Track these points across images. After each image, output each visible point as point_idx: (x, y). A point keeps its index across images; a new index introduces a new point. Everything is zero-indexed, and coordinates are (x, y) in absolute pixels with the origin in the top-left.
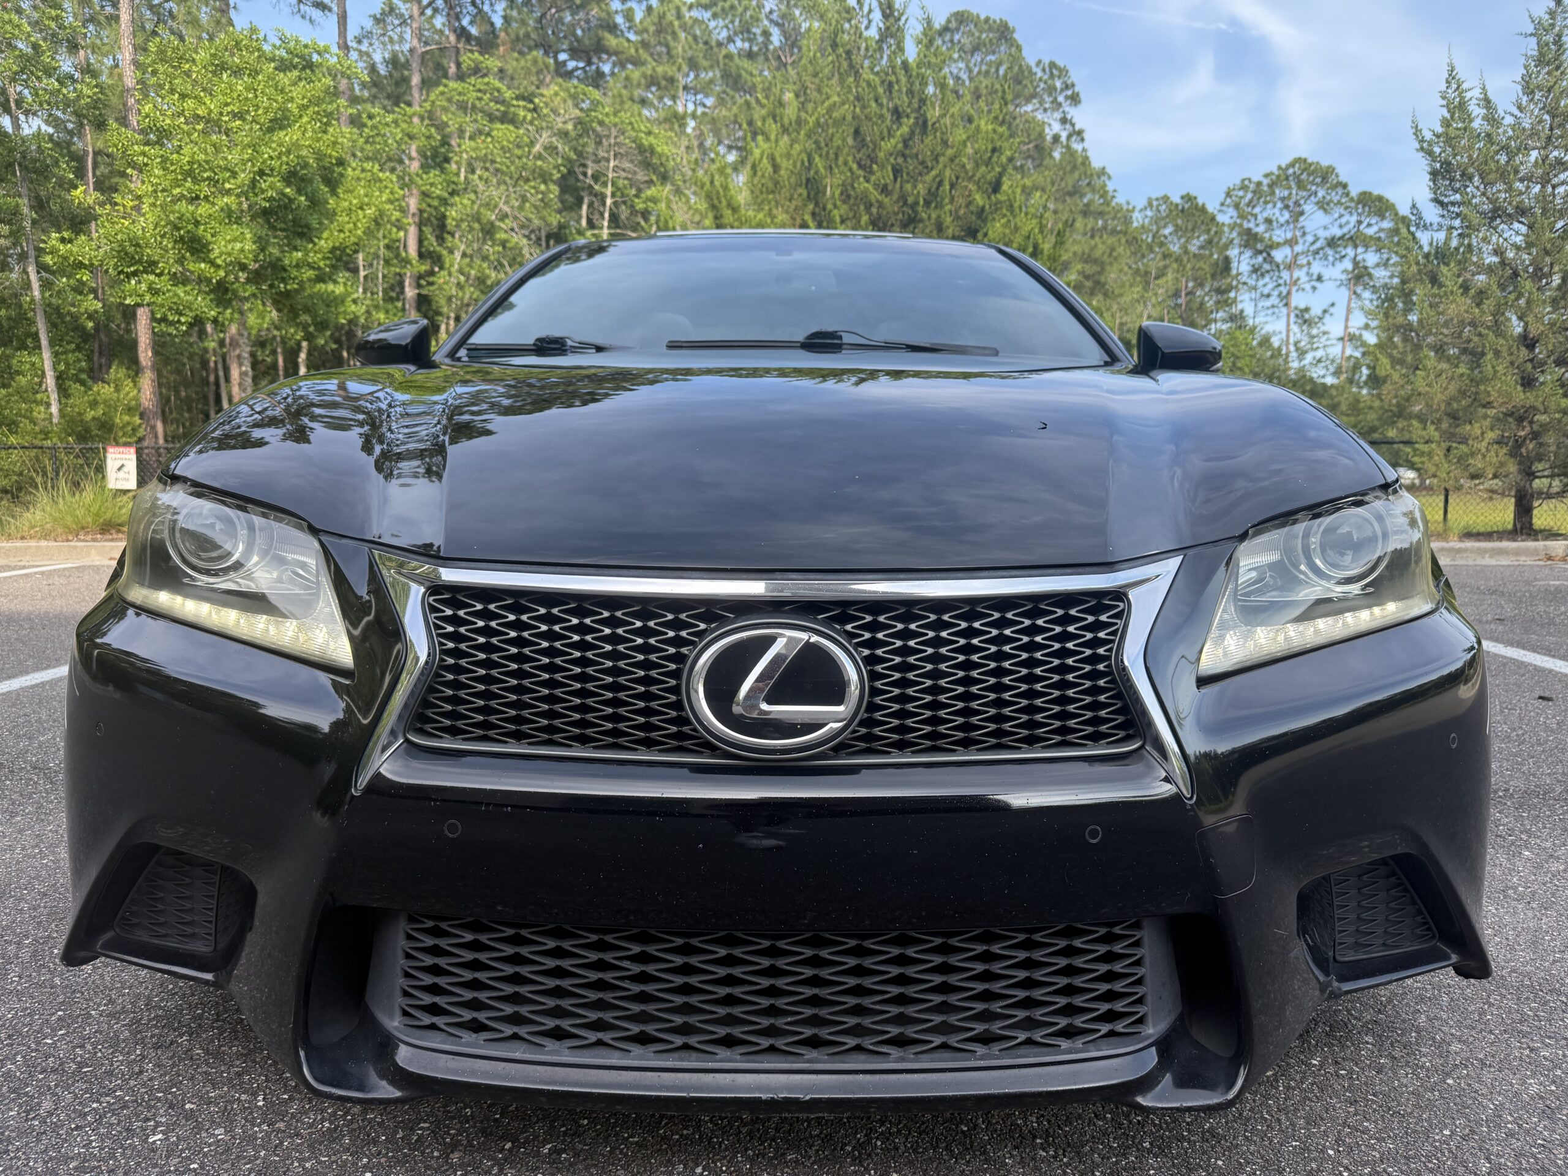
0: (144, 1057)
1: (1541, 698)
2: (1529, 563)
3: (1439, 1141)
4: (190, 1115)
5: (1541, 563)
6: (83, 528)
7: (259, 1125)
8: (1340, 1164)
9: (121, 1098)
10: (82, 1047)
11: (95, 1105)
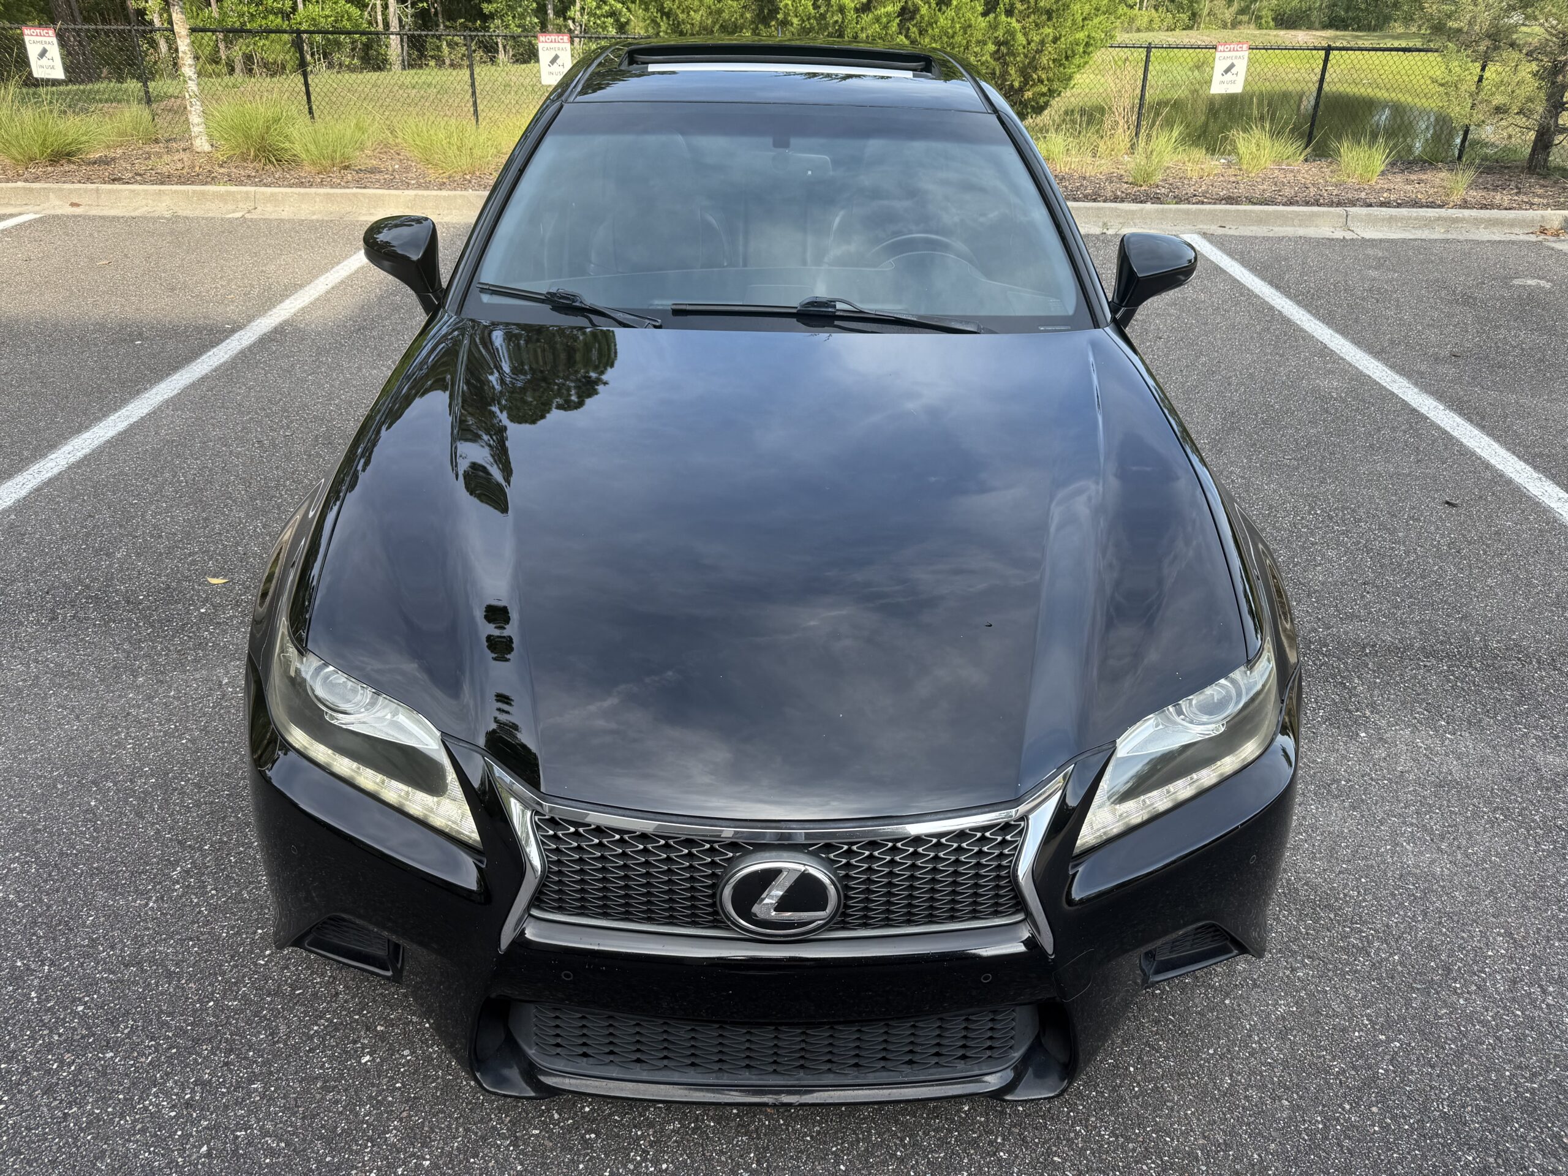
0: (335, 978)
1: (1447, 503)
2: (1522, 237)
3: (1204, 1059)
4: (382, 1037)
5: (1533, 238)
6: (31, 159)
7: (432, 1046)
8: (1135, 1080)
9: (330, 1021)
10: (287, 967)
11: (316, 1028)
